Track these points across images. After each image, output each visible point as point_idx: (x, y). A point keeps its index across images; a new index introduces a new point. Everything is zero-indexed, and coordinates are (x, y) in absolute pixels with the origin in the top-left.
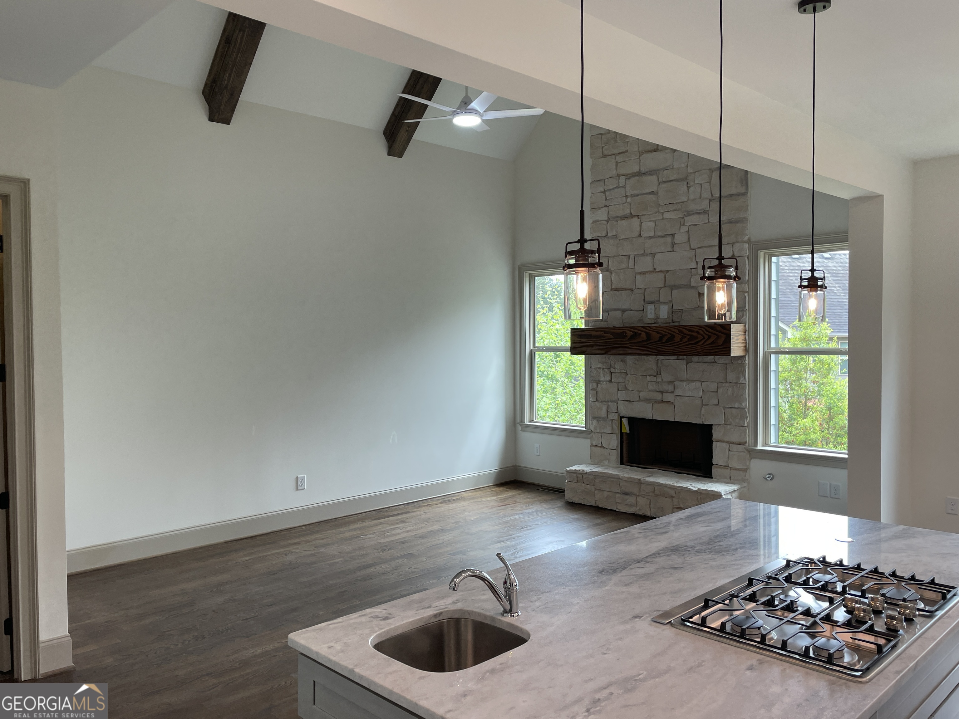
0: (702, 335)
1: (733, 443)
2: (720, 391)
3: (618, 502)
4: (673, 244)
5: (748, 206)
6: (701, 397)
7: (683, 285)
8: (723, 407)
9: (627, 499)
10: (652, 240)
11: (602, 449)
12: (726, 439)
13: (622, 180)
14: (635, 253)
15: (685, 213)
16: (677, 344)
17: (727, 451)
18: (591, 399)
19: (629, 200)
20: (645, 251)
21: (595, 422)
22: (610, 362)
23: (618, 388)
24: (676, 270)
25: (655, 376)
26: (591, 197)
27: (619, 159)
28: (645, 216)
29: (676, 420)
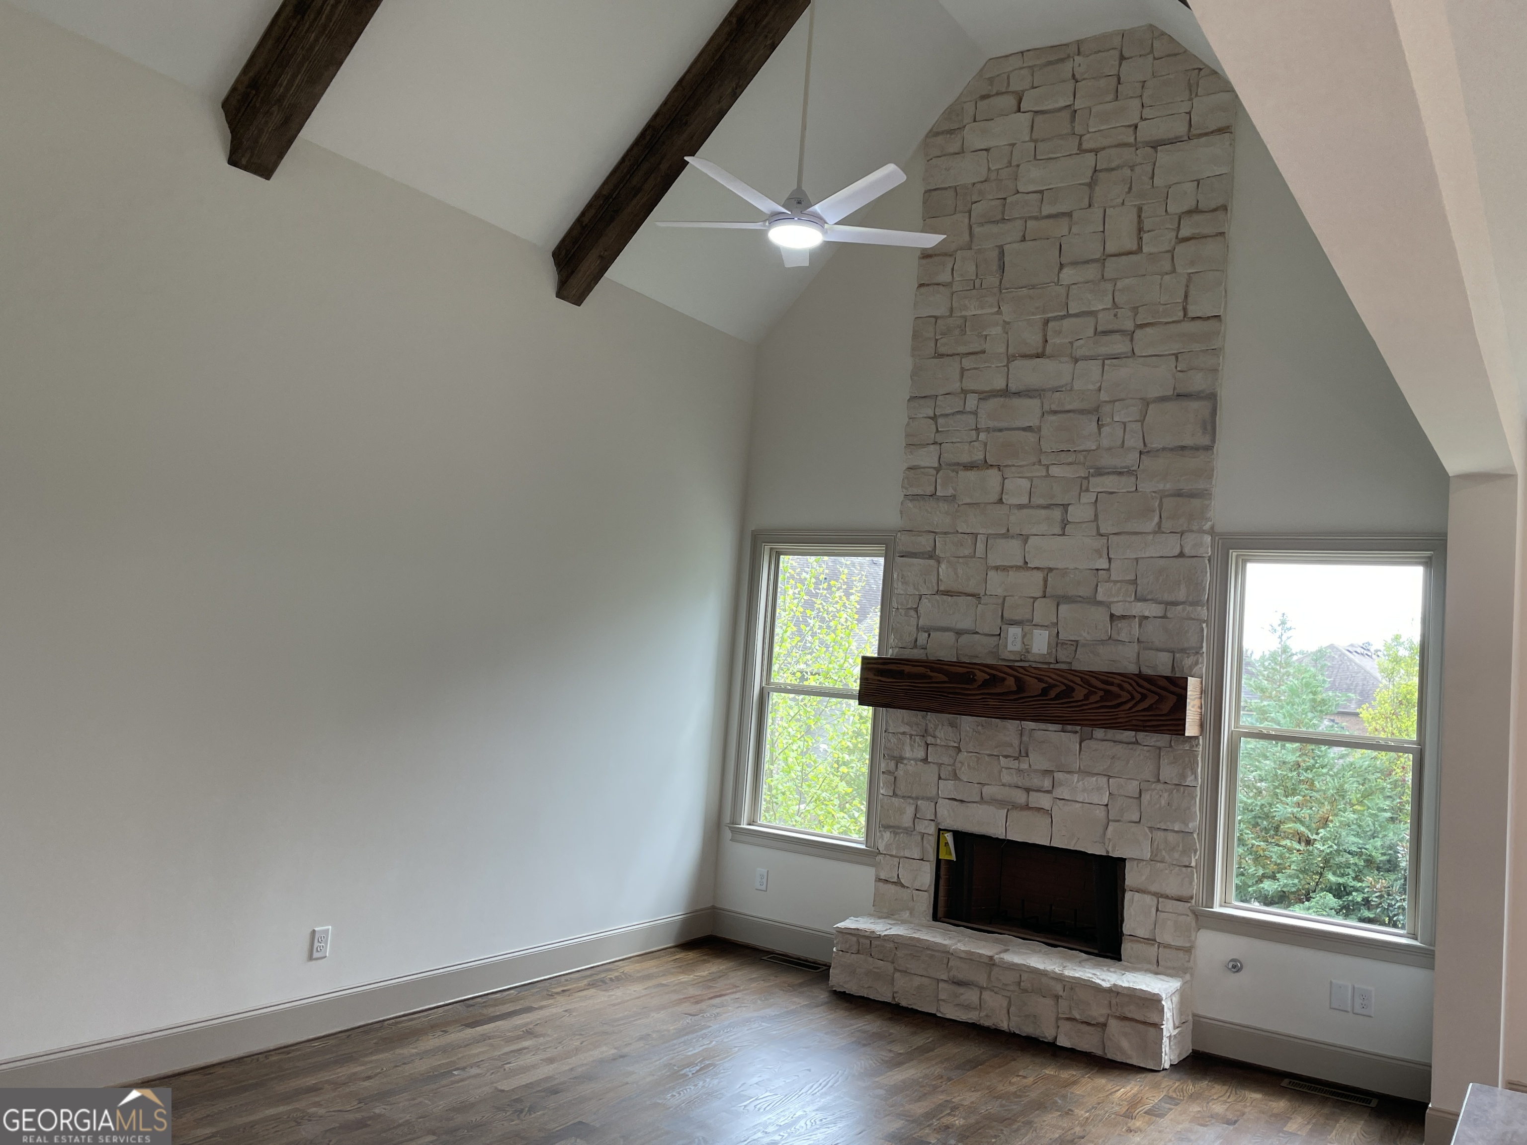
0: (1129, 692)
1: (1167, 897)
2: (1146, 798)
3: (943, 998)
4: (1065, 523)
5: (1213, 470)
6: (1107, 805)
7: (1080, 597)
8: (1150, 828)
9: (962, 994)
10: (1025, 511)
11: (898, 888)
12: (1153, 889)
13: (972, 402)
14: (990, 531)
15: (1091, 471)
16: (1079, 703)
17: (1154, 910)
18: (882, 791)
19: (982, 436)
20: (1008, 529)
21: (887, 835)
22: (927, 724)
23: (939, 775)
24: (1067, 568)
25: (1016, 759)
26: (908, 424)
27: (967, 363)
28: (1013, 468)
29: (1053, 844)
